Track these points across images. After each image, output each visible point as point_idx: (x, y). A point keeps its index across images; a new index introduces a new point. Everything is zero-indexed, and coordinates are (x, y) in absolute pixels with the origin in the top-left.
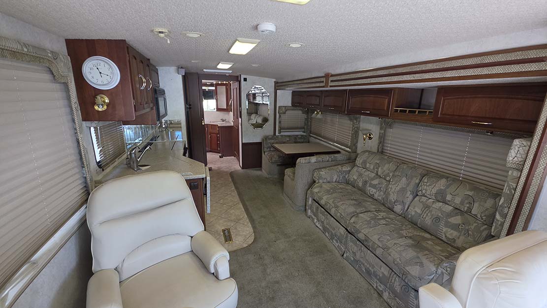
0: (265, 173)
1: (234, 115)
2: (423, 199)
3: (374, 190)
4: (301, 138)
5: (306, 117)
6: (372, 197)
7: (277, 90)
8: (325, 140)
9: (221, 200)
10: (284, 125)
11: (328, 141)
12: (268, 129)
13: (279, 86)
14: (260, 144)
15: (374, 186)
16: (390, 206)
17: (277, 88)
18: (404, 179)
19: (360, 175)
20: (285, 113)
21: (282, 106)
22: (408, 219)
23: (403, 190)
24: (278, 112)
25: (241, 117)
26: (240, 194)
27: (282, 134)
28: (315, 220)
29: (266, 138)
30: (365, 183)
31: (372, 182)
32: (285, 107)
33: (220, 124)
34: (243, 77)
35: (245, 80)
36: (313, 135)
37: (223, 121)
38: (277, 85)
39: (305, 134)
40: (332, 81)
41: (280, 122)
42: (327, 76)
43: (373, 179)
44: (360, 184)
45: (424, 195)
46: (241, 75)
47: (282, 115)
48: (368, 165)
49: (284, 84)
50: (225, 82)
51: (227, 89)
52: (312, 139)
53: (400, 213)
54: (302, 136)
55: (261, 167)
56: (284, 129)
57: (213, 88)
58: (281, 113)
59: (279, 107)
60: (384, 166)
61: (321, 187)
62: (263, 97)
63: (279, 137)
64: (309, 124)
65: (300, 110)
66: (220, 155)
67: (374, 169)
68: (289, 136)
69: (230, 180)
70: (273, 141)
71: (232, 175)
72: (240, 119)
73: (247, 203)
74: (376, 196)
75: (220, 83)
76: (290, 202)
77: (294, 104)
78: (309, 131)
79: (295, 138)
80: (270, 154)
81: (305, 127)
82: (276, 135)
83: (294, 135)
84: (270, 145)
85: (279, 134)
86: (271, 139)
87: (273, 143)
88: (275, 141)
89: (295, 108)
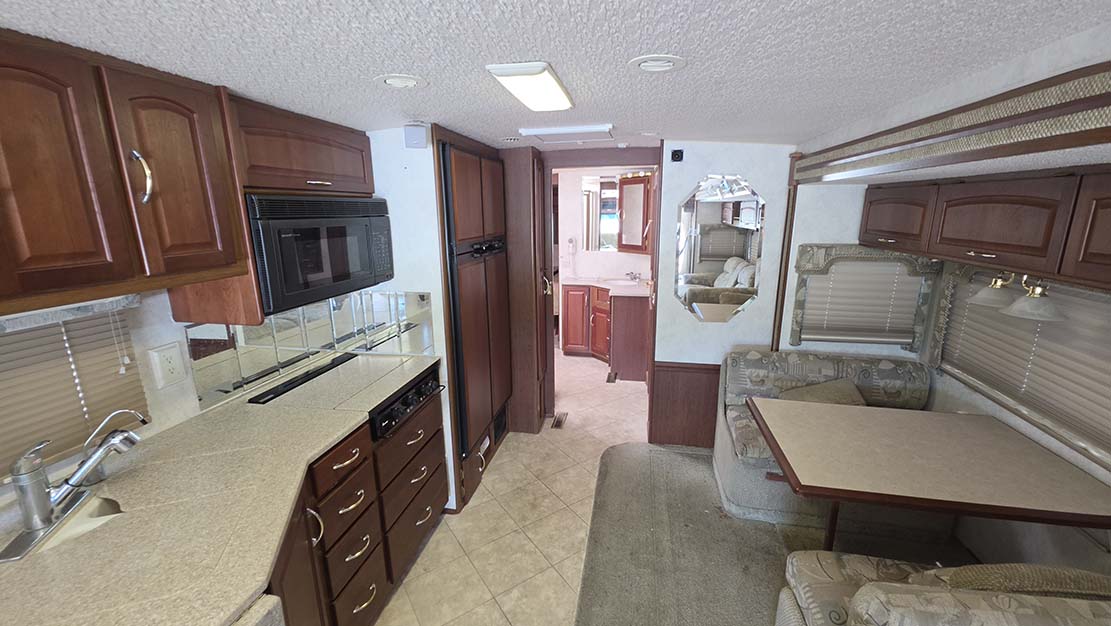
4: (893, 374)
5: (925, 290)
7: (799, 183)
8: (1036, 417)
9: (515, 593)
10: (811, 315)
12: (751, 325)
13: (806, 167)
14: (714, 371)
17: (796, 177)
20: (824, 271)
21: (811, 246)
24: (797, 268)
27: (805, 346)
29: (738, 356)
32: (828, 248)
33: (614, 288)
34: (671, 147)
35: (677, 156)
36: (956, 371)
37: (634, 278)
38: (799, 165)
39: (912, 356)
41: (800, 305)
46: (663, 142)
47: (813, 281)
50: (642, 174)
51: (647, 193)
52: (946, 386)
54: (899, 363)
55: (713, 446)
56: (818, 329)
58: (809, 272)
59: (805, 249)
63: (793, 359)
64: (942, 319)
65: (899, 260)
68: (837, 360)
70: (762, 373)
71: (611, 460)
75: (630, 175)
77: (874, 239)
78: (938, 351)
79: (865, 371)
80: (744, 422)
81: (919, 329)
82: (777, 350)
83: (857, 359)
84: (749, 386)
85: (792, 348)
86: (758, 364)
87: (763, 381)
88: (772, 375)
89: (875, 253)
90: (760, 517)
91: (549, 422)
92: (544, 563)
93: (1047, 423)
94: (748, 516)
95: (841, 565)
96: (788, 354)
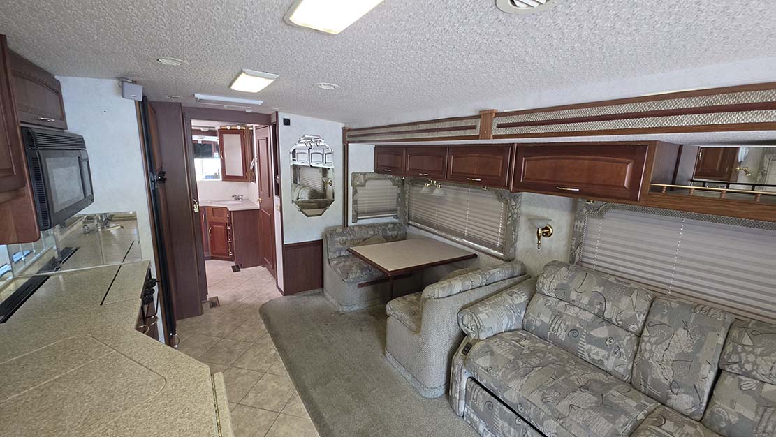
0: (333, 301)
1: (261, 189)
2: (748, 383)
3: (602, 352)
4: (393, 229)
5: (399, 192)
6: (597, 366)
7: (349, 142)
8: (440, 233)
10: (361, 206)
11: (449, 236)
12: (333, 215)
13: (351, 136)
14: (320, 243)
15: (601, 343)
16: (657, 393)
17: (348, 139)
18: (682, 333)
19: (557, 315)
20: (364, 185)
21: (358, 173)
22: (716, 428)
23: (687, 361)
24: (352, 184)
25: (278, 193)
26: (291, 368)
27: (359, 222)
28: (482, 427)
29: (330, 232)
30: (574, 333)
31: (592, 333)
32: (365, 174)
33: (232, 206)
34: (281, 117)
35: (287, 122)
36: (413, 223)
37: (237, 199)
38: (348, 133)
39: (397, 221)
40: (499, 126)
41: (355, 202)
42: (486, 116)
43: (591, 326)
44: (562, 335)
45: (747, 375)
46: (277, 113)
47: (360, 190)
48: (573, 295)
49: (368, 132)
50: (239, 128)
51: (243, 141)
52: (411, 230)
53: (690, 411)
54: (394, 224)
55: (322, 286)
56: (364, 213)
57: (215, 139)
58: (358, 186)
59: (354, 175)
60: (619, 301)
61: (492, 353)
62: (310, 155)
63: (356, 229)
64: (407, 203)
65: (389, 179)
66: (233, 264)
67: (591, 303)
68: (373, 226)
69: (264, 327)
70: (344, 238)
71: (265, 312)
72: (276, 199)
73: (315, 394)
74: (609, 364)
75: (229, 128)
76: (409, 377)
77: (379, 169)
78: (407, 216)
79: (384, 229)
80: (342, 264)
81: (398, 208)
82: (347, 226)
83: (380, 225)
84: (340, 246)
85: (353, 224)
86: (342, 234)
87: (345, 242)
88: (349, 238)
89: (381, 176)
90: (357, 308)
91: (206, 306)
92: (260, 374)
93: (444, 234)
94: (352, 310)
95: (405, 299)
96: (353, 227)
